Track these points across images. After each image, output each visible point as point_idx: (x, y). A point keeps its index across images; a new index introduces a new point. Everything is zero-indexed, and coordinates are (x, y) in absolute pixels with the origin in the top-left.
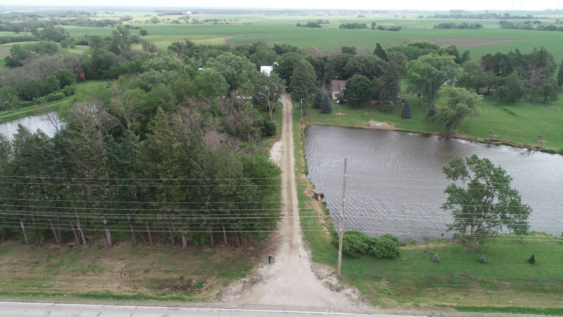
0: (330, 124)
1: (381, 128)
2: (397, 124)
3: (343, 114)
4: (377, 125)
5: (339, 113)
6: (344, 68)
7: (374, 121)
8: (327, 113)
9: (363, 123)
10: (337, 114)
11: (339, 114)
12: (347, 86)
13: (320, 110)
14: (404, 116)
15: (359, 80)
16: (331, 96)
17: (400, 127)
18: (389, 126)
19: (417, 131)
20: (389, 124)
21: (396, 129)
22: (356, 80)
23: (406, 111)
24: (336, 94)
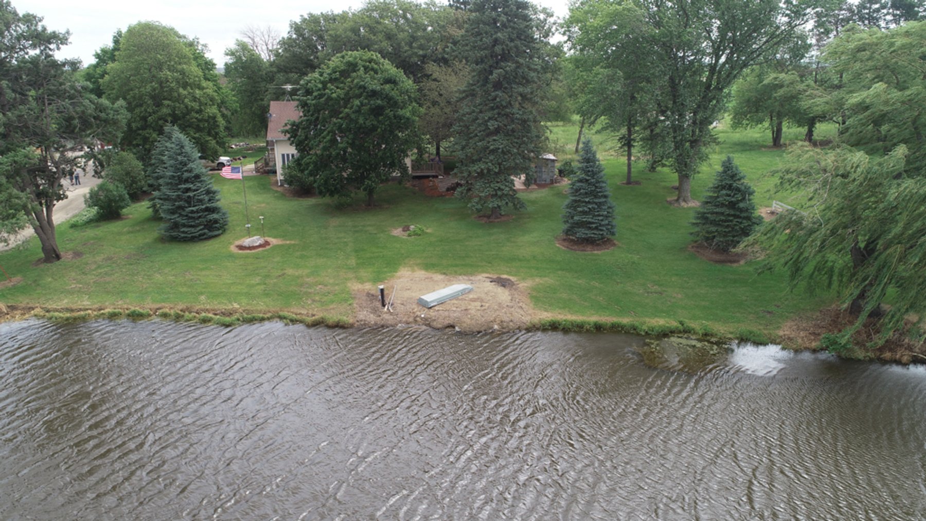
0: (147, 306)
1: (452, 314)
2: (549, 280)
3: (273, 241)
4: (430, 297)
5: (249, 233)
7: (421, 274)
8: (193, 240)
9: (355, 286)
11: (247, 241)
14: (582, 233)
17: (566, 305)
18: (503, 295)
19: (674, 324)
20: (502, 283)
21: (546, 316)
22: (336, 72)
23: (586, 209)
24: (288, 155)
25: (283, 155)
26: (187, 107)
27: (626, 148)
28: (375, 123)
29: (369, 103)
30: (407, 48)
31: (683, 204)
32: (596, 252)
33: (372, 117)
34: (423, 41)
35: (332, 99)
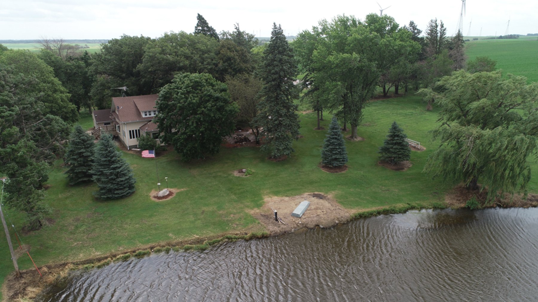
2: (339, 192)
3: (174, 191)
4: (298, 212)
5: (160, 189)
6: (140, 67)
8: (122, 197)
10: (153, 193)
11: (161, 193)
12: (161, 109)
13: (93, 190)
15: (196, 85)
16: (116, 138)
17: (357, 204)
21: (354, 211)
22: (189, 87)
23: (337, 152)
24: (133, 131)
25: (130, 131)
26: (59, 106)
27: (317, 112)
28: (221, 116)
29: (215, 105)
30: (200, 64)
31: (355, 139)
32: (343, 172)
33: (218, 113)
34: (209, 60)
35: (193, 103)
